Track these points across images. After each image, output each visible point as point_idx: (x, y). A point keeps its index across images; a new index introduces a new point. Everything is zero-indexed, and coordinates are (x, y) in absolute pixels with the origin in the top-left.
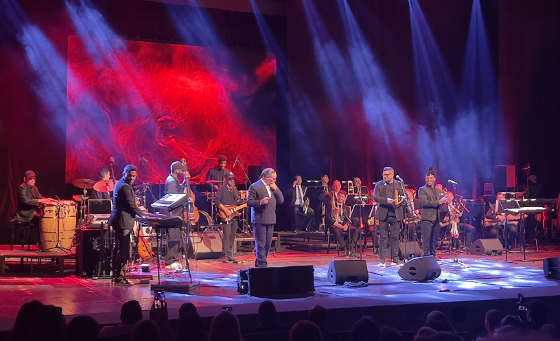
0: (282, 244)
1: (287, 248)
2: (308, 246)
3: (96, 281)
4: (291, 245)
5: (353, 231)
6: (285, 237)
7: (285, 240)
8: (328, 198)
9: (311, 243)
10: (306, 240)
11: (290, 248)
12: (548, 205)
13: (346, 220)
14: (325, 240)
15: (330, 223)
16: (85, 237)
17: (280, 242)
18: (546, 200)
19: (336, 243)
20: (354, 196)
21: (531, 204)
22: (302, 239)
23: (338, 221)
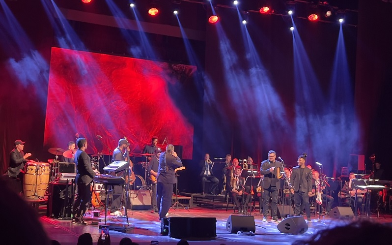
0: (194, 203)
1: (198, 206)
2: (212, 205)
3: (61, 221)
4: (200, 203)
5: (245, 196)
6: (197, 197)
7: (196, 200)
8: (229, 171)
9: (215, 203)
10: (212, 201)
11: (200, 206)
12: (387, 185)
13: (241, 187)
14: (225, 202)
15: (229, 189)
16: (54, 189)
17: (193, 201)
18: (386, 181)
19: (233, 204)
20: (248, 170)
21: (375, 183)
22: (209, 200)
23: (235, 188)
